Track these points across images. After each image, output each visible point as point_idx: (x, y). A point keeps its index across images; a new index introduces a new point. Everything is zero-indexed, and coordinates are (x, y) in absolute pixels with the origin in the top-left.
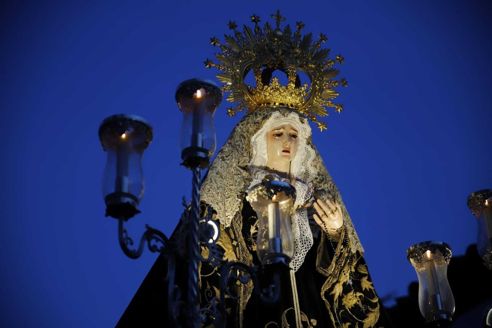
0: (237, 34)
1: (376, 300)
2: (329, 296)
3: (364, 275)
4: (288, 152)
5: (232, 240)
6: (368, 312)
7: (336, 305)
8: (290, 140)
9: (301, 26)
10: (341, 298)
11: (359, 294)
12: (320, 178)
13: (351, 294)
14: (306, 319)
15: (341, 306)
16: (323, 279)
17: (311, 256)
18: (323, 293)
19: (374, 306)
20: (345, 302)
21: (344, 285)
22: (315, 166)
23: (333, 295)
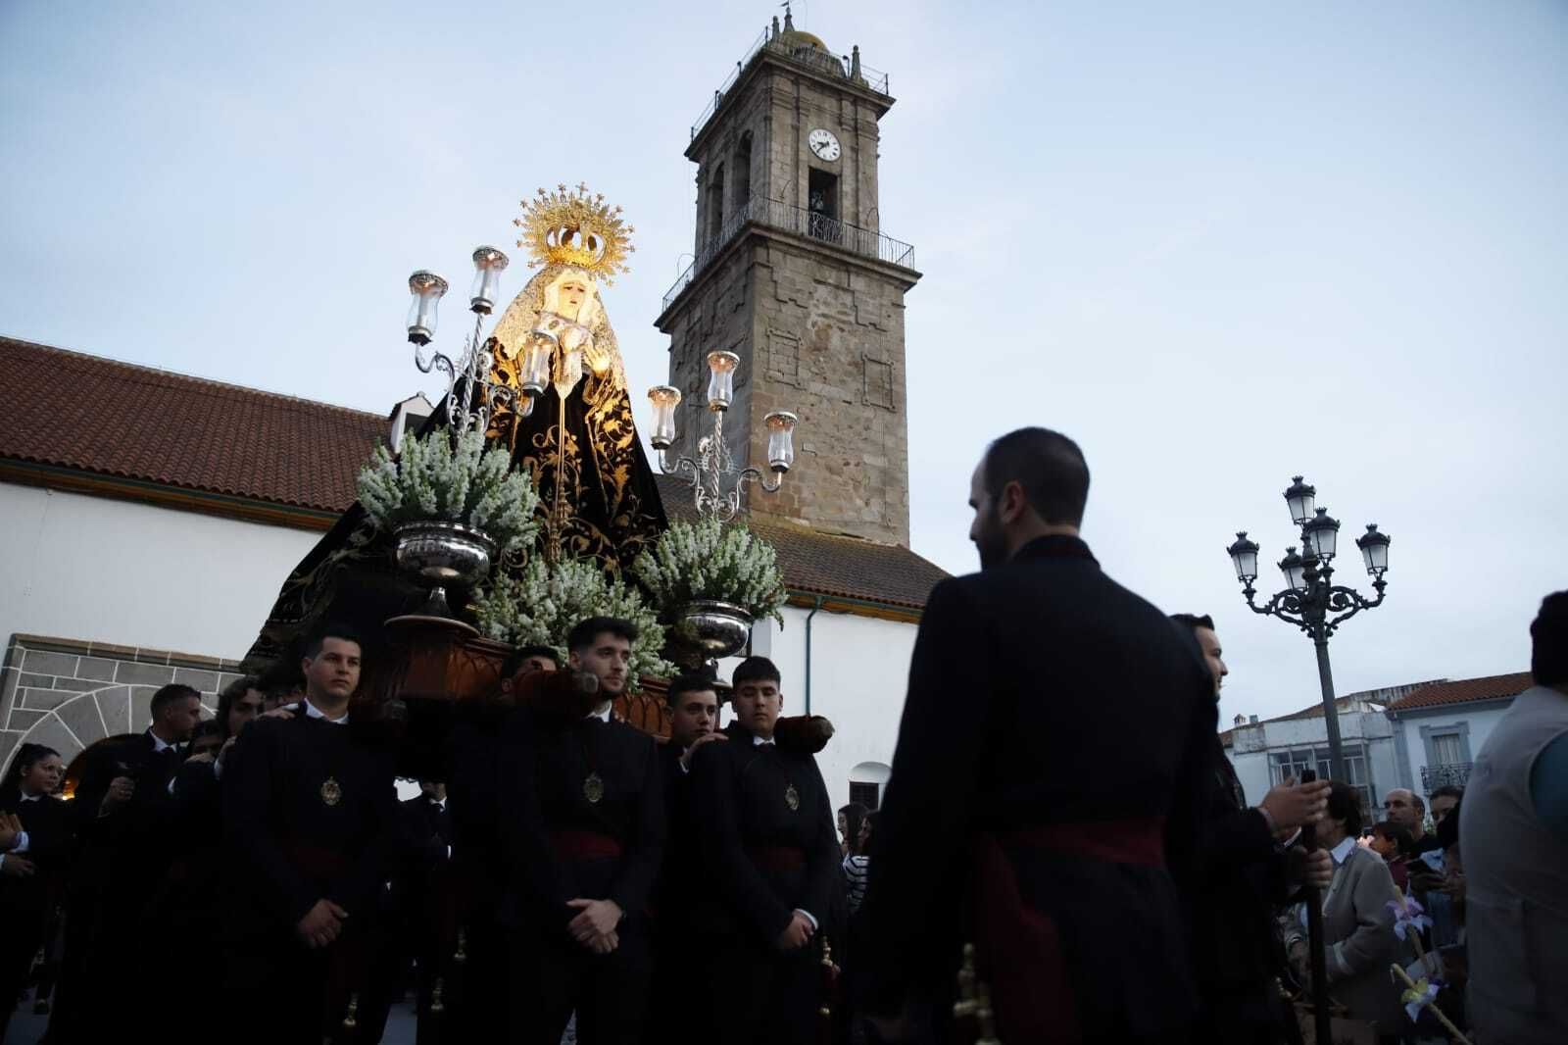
0: (545, 199)
1: (631, 428)
2: (592, 420)
3: (626, 408)
4: (575, 303)
5: (516, 369)
6: (623, 436)
7: (596, 429)
8: (578, 292)
9: (600, 198)
10: (602, 423)
11: (618, 422)
12: (601, 327)
13: (611, 422)
14: (568, 435)
15: (601, 429)
16: (588, 407)
17: (580, 386)
18: (587, 417)
19: (629, 432)
20: (605, 426)
21: (606, 413)
22: (599, 317)
23: (595, 421)
